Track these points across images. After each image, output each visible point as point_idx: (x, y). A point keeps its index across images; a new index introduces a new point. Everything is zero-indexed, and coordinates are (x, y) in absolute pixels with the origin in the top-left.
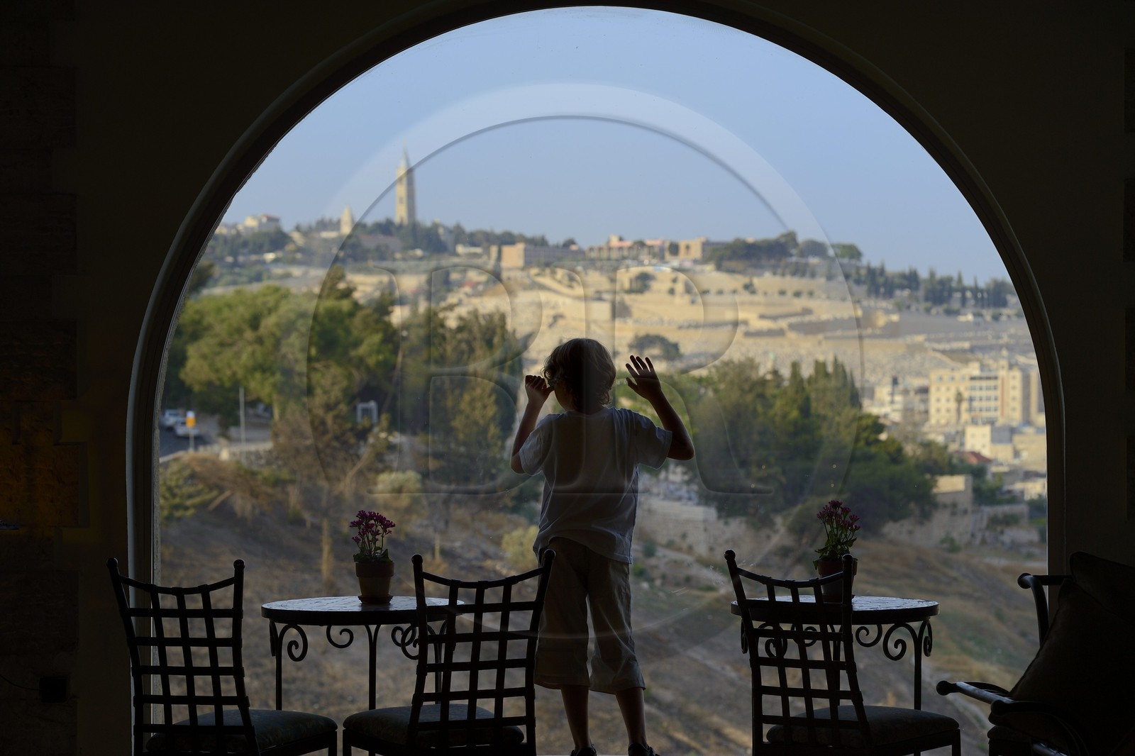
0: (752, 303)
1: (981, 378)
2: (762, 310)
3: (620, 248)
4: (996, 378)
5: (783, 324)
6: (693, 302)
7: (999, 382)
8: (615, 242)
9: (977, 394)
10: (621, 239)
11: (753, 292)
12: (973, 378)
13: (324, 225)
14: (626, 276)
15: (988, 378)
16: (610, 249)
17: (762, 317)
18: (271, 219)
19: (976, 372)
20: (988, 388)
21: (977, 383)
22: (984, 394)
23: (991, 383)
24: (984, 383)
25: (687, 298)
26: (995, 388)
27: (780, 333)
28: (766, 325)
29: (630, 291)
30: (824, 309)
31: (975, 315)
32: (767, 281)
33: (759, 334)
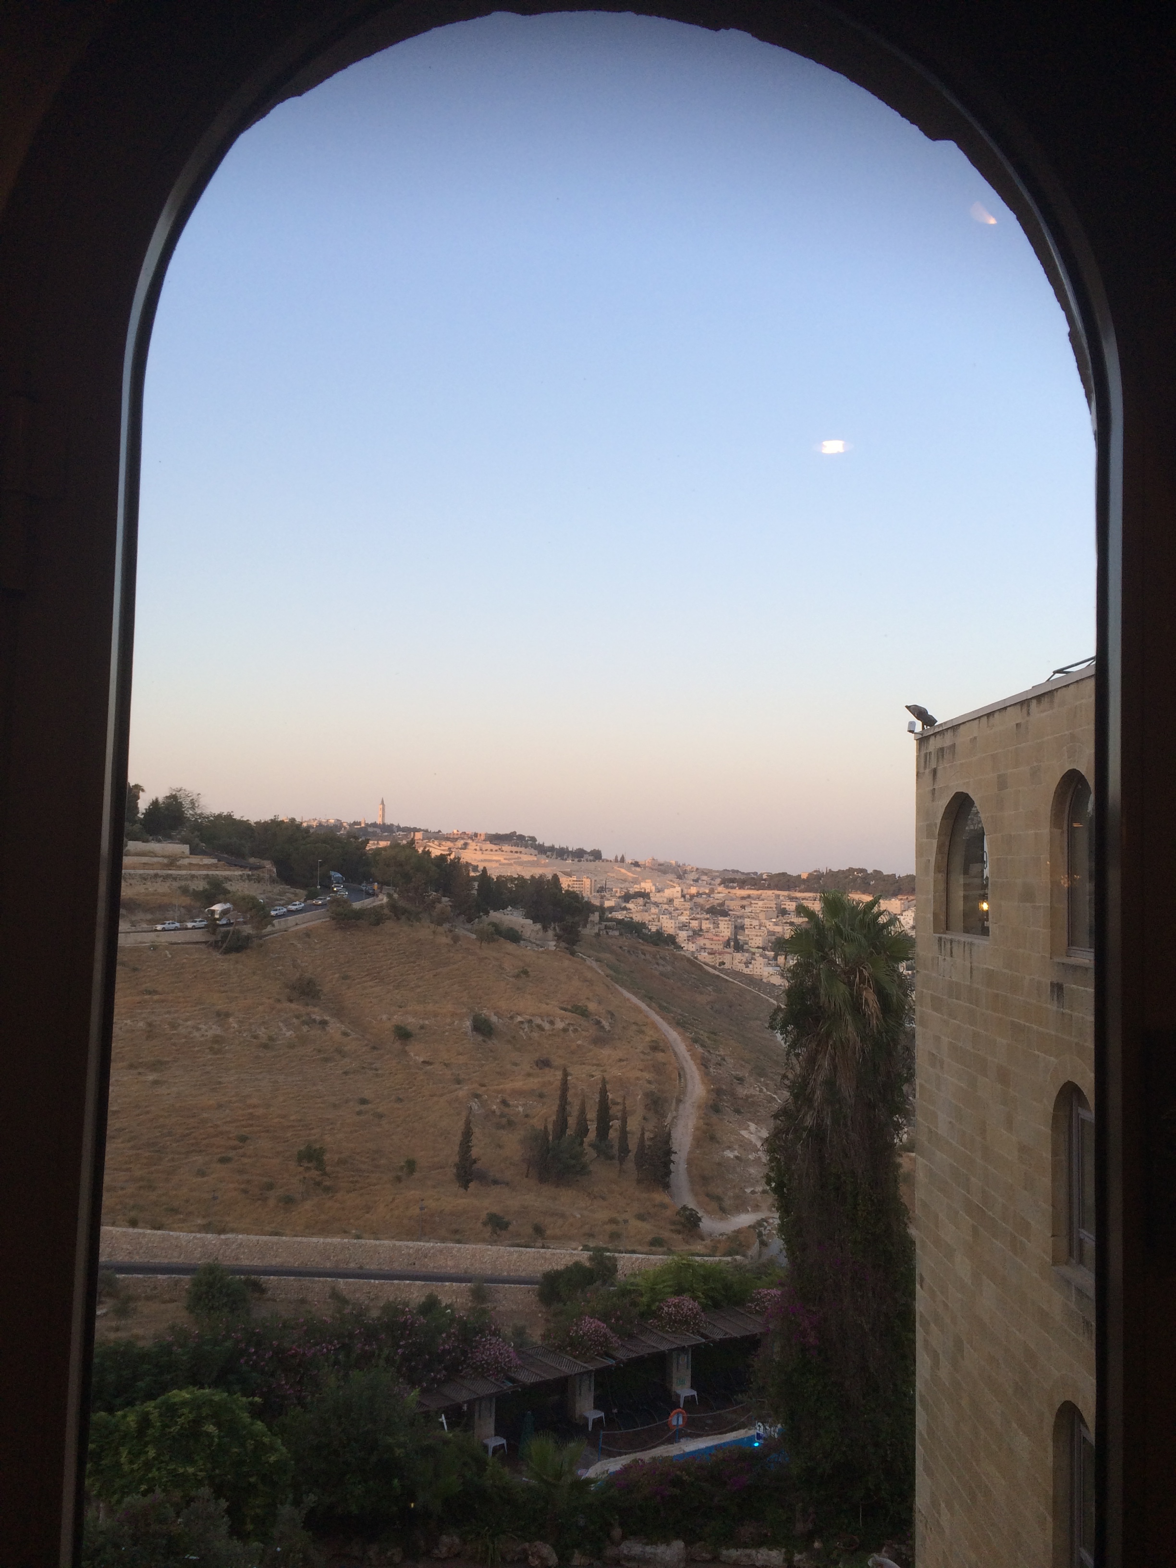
0: (502, 855)
1: (577, 881)
2: (505, 857)
3: (457, 834)
4: (582, 881)
5: (512, 861)
6: (482, 853)
7: (583, 882)
8: (455, 832)
9: (575, 886)
10: (458, 831)
11: (502, 851)
12: (574, 881)
13: (355, 823)
14: (460, 843)
15: (580, 881)
16: (454, 834)
17: (505, 859)
18: (338, 820)
19: (575, 879)
20: (580, 884)
21: (575, 883)
22: (578, 886)
23: (581, 882)
24: (578, 883)
25: (481, 852)
26: (582, 884)
27: (511, 864)
28: (506, 862)
29: (461, 849)
30: (525, 858)
31: (572, 860)
32: (506, 848)
33: (504, 864)
